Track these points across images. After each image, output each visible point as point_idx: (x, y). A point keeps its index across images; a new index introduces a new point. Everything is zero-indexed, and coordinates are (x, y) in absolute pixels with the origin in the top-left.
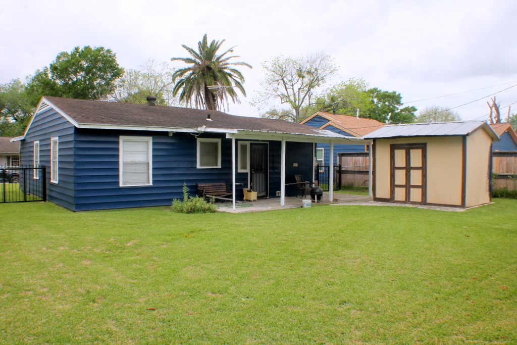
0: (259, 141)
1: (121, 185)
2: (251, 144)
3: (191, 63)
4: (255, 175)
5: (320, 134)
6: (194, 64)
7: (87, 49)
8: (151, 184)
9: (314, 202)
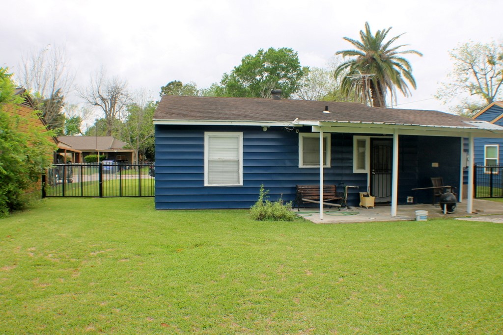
0: (382, 135)
1: (206, 184)
2: (372, 140)
3: (354, 55)
4: (376, 176)
5: (473, 126)
6: (359, 56)
7: (271, 50)
8: (241, 184)
9: (443, 213)
